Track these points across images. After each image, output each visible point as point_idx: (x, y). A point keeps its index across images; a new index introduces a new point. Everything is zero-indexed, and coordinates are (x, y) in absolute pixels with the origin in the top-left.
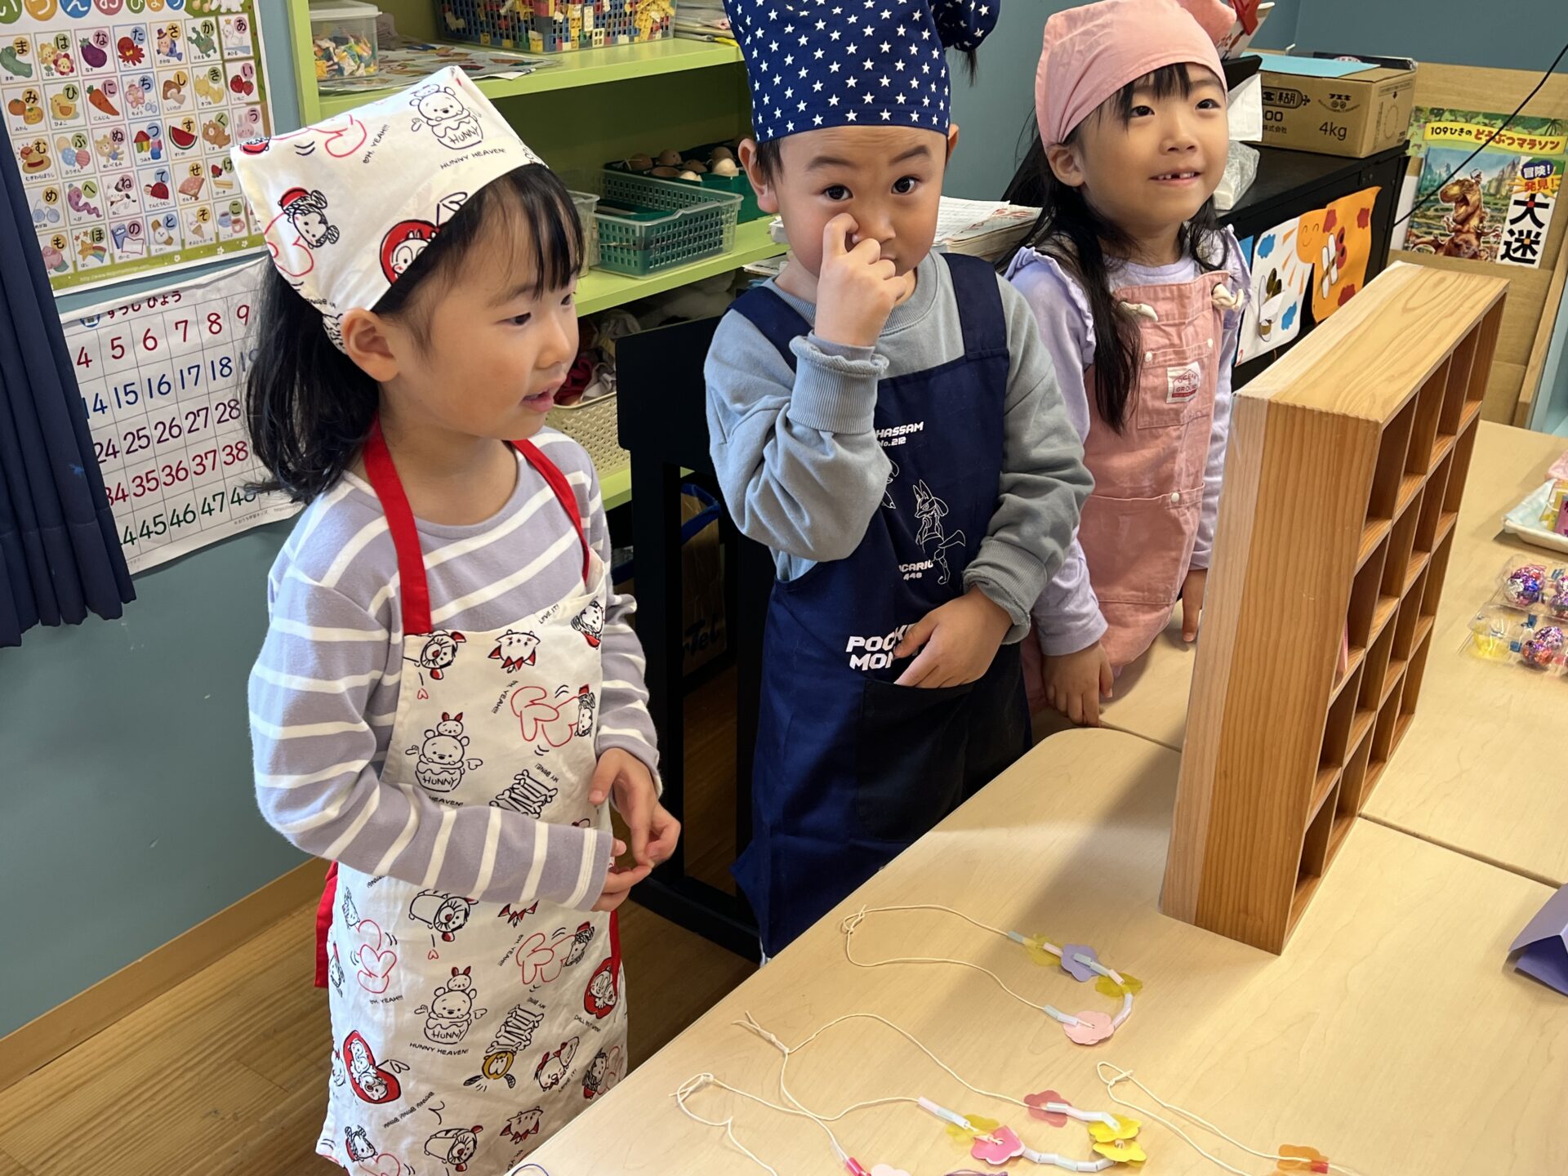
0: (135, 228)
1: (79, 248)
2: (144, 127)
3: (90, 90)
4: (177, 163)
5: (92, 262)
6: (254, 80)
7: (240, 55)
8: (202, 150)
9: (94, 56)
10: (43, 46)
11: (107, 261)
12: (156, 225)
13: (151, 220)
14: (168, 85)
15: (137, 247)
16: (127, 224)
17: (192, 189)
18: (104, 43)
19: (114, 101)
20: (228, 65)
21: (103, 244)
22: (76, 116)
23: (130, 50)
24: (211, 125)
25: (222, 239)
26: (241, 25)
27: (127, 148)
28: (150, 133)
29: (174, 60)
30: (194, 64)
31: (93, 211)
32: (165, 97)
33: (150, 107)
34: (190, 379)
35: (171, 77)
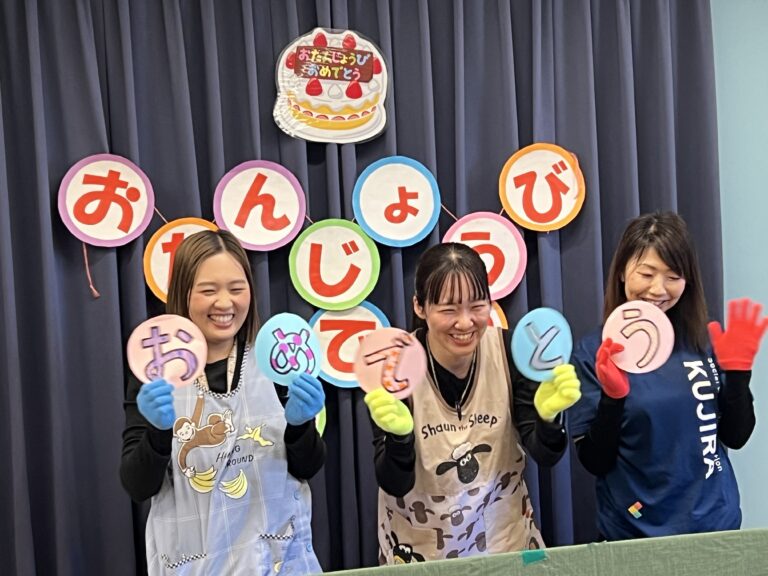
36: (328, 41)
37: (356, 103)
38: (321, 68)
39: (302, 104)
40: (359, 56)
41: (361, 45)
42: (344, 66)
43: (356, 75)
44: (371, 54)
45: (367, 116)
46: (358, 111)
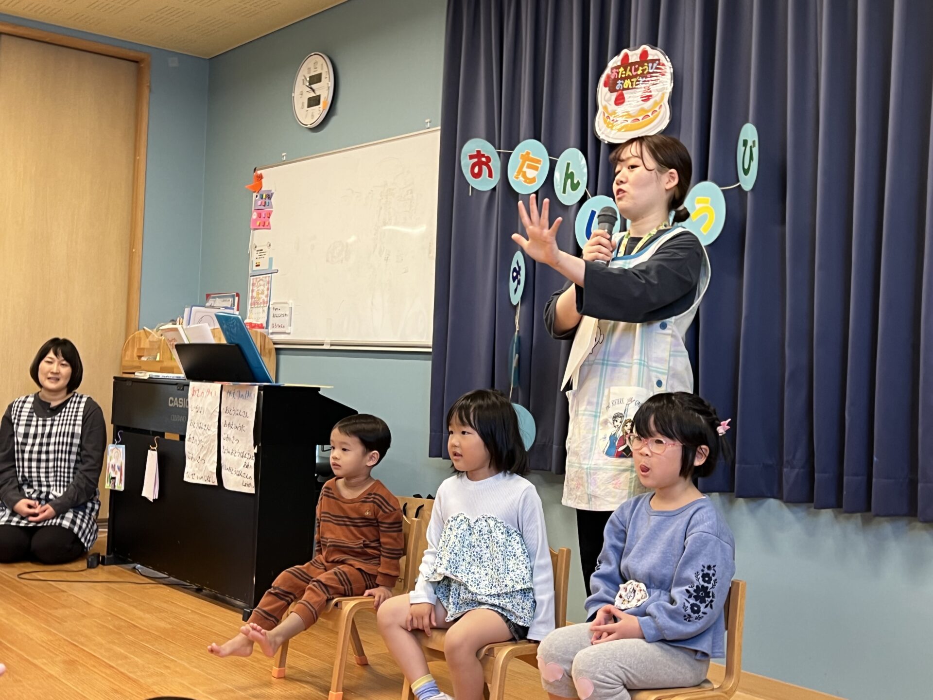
36: (630, 58)
37: (648, 105)
38: (624, 81)
39: (611, 114)
40: (650, 65)
41: (651, 55)
44: (659, 60)
45: (656, 114)
46: (648, 111)
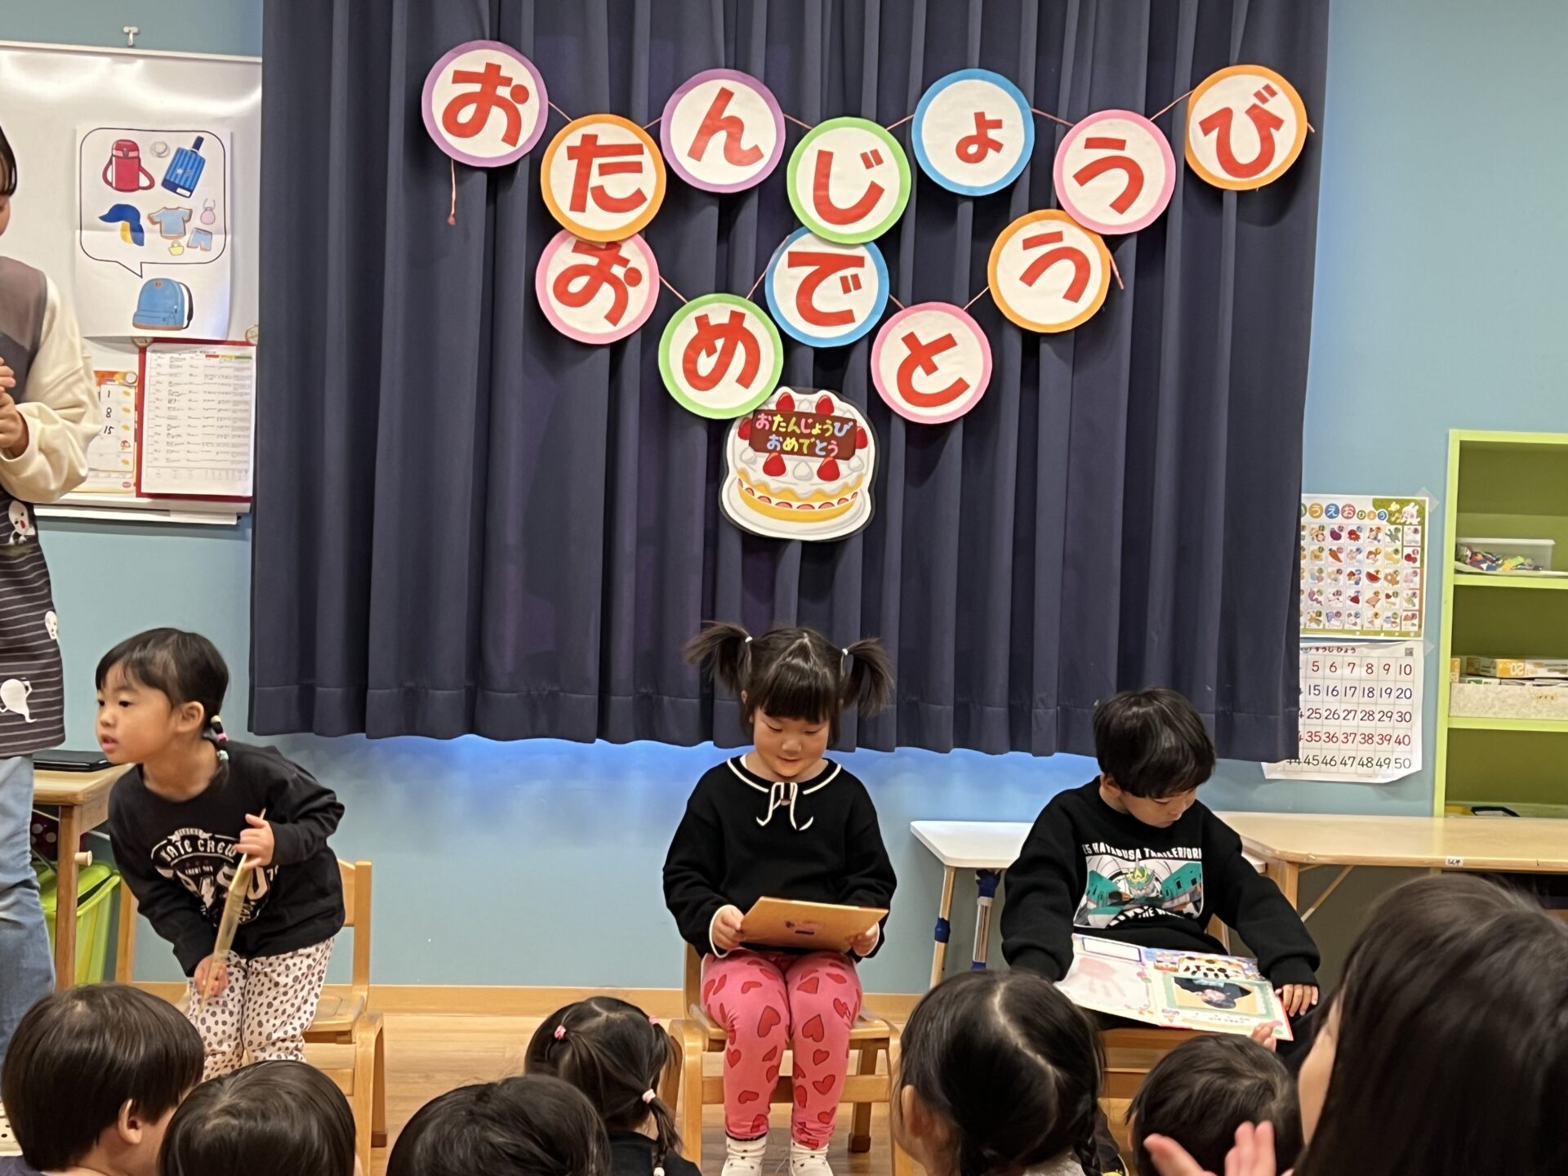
0: (1338, 614)
1: (1309, 618)
2: (1354, 570)
3: (1330, 550)
4: (1367, 589)
5: (1314, 626)
6: (1418, 557)
7: (1413, 544)
8: (1382, 585)
9: (1336, 536)
10: (1313, 529)
11: (1321, 627)
12: (1350, 615)
13: (1348, 612)
14: (1370, 553)
15: (1337, 623)
16: (1335, 612)
17: (1372, 602)
18: (1342, 531)
19: (1341, 556)
20: (1405, 548)
21: (1321, 618)
22: (1322, 560)
23: (1353, 535)
24: (1390, 574)
25: (1384, 629)
26: (1416, 531)
27: (1343, 578)
28: (1356, 573)
29: (1376, 542)
30: (1386, 545)
31: (1320, 602)
32: (1368, 558)
33: (1359, 561)
34: (1349, 693)
35: (1373, 549)
36: (796, 404)
37: (830, 486)
38: (785, 440)
39: (756, 487)
40: (837, 425)
41: (840, 409)
42: (817, 437)
43: (833, 450)
44: (855, 421)
45: (847, 503)
46: (832, 497)
